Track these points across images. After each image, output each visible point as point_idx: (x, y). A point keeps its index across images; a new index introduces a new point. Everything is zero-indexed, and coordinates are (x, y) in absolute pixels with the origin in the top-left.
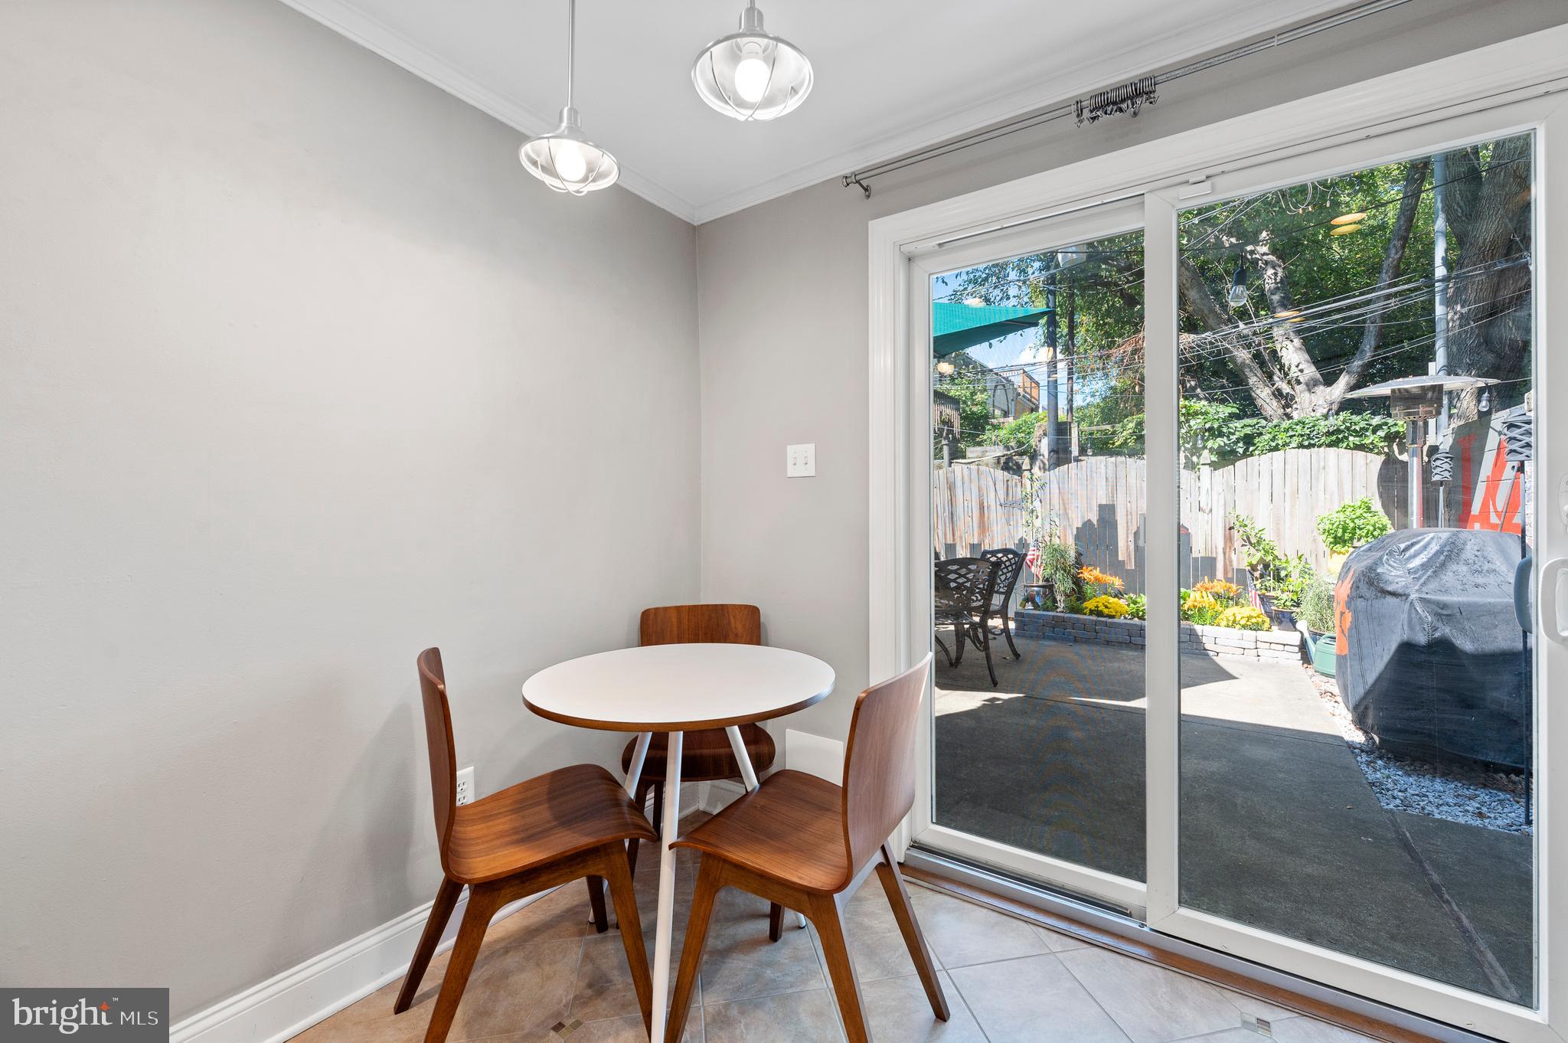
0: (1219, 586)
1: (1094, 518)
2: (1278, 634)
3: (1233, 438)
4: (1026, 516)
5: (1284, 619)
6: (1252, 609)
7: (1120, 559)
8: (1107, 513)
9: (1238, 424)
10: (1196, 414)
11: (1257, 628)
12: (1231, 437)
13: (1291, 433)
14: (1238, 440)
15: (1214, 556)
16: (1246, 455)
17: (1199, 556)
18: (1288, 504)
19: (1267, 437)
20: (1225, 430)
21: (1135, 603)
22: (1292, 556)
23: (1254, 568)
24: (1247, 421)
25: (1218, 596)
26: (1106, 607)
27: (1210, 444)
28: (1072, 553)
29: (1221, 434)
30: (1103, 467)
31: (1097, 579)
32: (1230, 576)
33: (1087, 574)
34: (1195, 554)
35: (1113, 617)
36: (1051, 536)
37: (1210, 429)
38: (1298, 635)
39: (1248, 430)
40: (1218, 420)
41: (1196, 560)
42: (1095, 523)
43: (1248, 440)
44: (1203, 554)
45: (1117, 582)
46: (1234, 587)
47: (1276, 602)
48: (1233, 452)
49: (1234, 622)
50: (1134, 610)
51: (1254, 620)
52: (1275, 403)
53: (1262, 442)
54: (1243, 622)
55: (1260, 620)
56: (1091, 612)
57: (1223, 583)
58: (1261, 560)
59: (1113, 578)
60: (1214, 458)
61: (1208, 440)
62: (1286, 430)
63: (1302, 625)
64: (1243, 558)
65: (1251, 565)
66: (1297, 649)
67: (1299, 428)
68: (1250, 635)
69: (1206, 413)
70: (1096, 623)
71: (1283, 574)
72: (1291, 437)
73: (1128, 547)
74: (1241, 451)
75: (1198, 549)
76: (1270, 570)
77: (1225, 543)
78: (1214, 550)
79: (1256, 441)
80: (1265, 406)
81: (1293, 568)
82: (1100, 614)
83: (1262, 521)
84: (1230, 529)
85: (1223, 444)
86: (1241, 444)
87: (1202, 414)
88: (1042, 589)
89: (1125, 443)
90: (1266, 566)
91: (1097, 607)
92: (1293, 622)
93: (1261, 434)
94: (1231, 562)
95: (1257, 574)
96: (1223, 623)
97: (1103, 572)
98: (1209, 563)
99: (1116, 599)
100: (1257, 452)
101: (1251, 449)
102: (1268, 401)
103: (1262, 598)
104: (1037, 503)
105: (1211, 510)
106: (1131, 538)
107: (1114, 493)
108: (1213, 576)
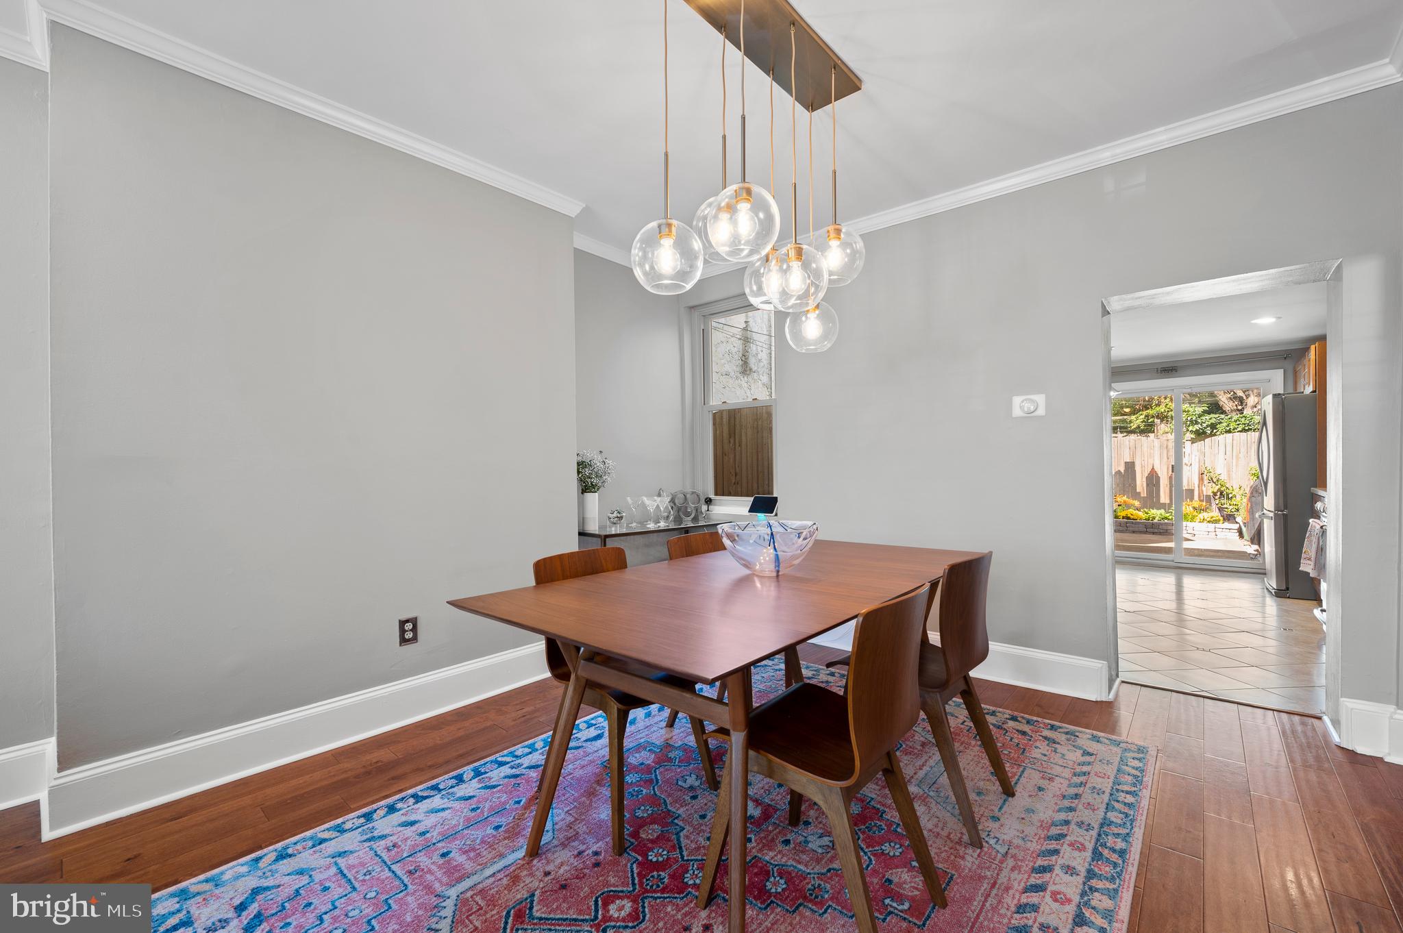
0: (1196, 503)
1: (1122, 469)
2: (1227, 525)
3: (1205, 425)
5: (1229, 518)
6: (1216, 514)
7: (1138, 491)
8: (1130, 466)
9: (1208, 417)
11: (1216, 522)
12: (1203, 425)
13: (1238, 422)
14: (1207, 426)
15: (1193, 488)
16: (1212, 435)
18: (1234, 461)
19: (1225, 424)
20: (1199, 421)
21: (1147, 513)
22: (1236, 487)
23: (1215, 494)
24: (1212, 416)
25: (1195, 509)
27: (1190, 428)
29: (1197, 423)
30: (1127, 443)
31: (1125, 502)
32: (1202, 498)
33: (1119, 499)
34: (1182, 488)
37: (1191, 420)
38: (1238, 525)
39: (1213, 421)
40: (1195, 415)
41: (1182, 490)
42: (1123, 472)
43: (1213, 426)
44: (1186, 487)
46: (1204, 504)
47: (1226, 510)
48: (1204, 433)
49: (1204, 520)
50: (1147, 517)
51: (1214, 519)
53: (1221, 427)
54: (1208, 520)
55: (1217, 519)
56: (1123, 518)
57: (1198, 502)
58: (1219, 490)
59: (1134, 501)
60: (1193, 436)
61: (1189, 426)
62: (1236, 421)
63: (1239, 519)
64: (1209, 489)
65: (1213, 492)
66: (1236, 531)
67: (1243, 419)
68: (1212, 526)
69: (1188, 411)
71: (1230, 496)
72: (1238, 425)
73: (1142, 485)
74: (1209, 432)
75: (1184, 485)
76: (1222, 494)
77: (1199, 482)
78: (1193, 485)
79: (1218, 426)
81: (1235, 493)
82: (1128, 518)
83: (1220, 470)
84: (1202, 474)
85: (1198, 429)
86: (1209, 428)
87: (1186, 411)
89: (1139, 427)
90: (1221, 494)
91: (1127, 515)
92: (1235, 518)
93: (1221, 423)
94: (1202, 491)
95: (1217, 497)
96: (1197, 521)
97: (1128, 497)
98: (1191, 492)
99: (1137, 511)
100: (1218, 433)
101: (1215, 431)
102: (1226, 402)
103: (1219, 508)
105: (1191, 465)
106: (1144, 480)
107: (1134, 455)
108: (1192, 499)
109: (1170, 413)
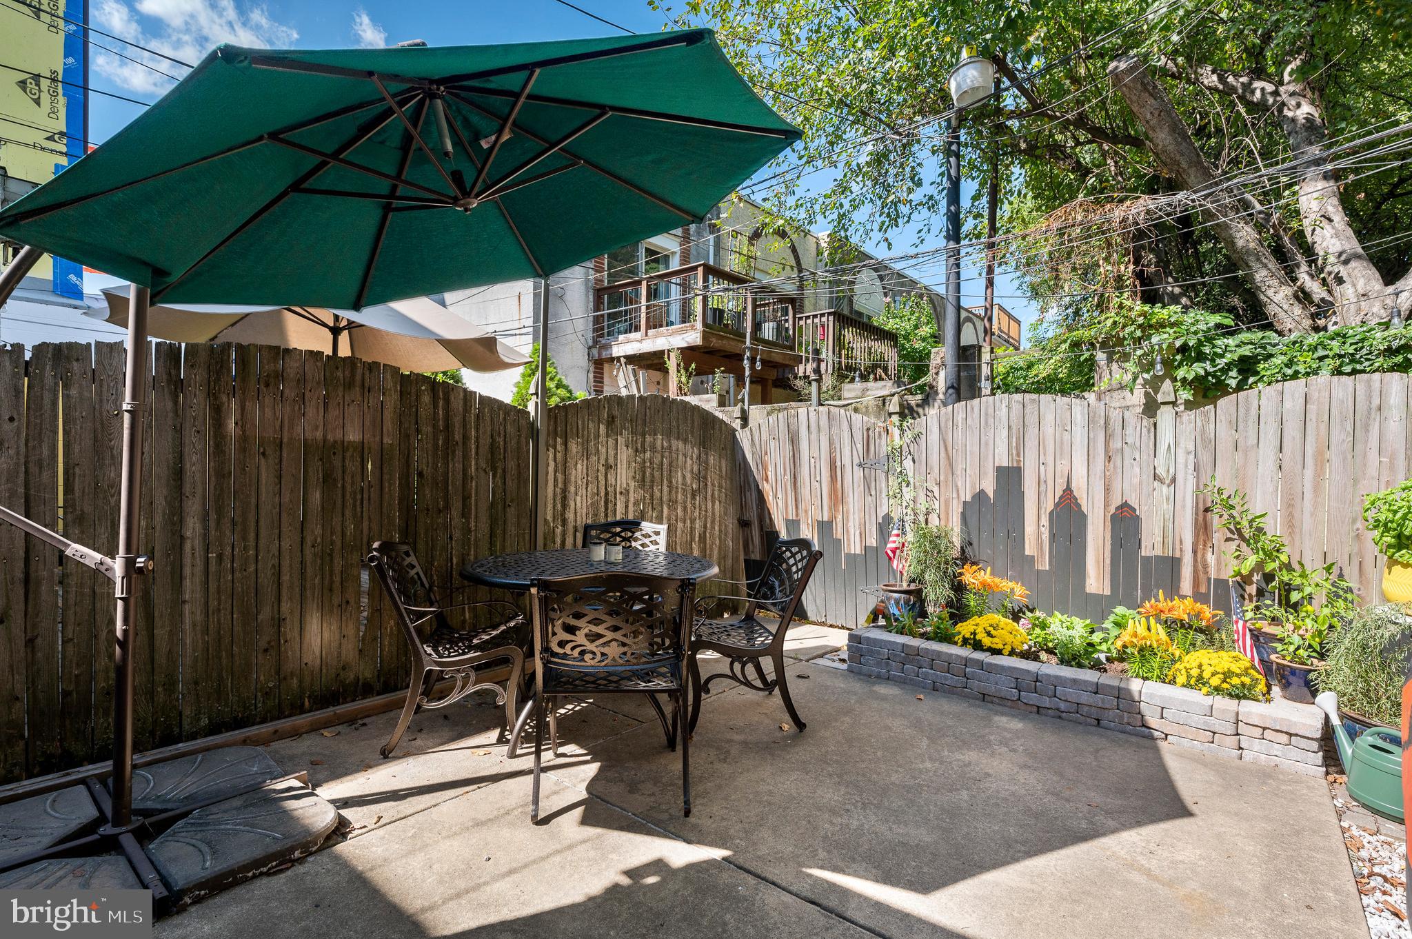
0: (1182, 609)
1: (989, 487)
2: (1280, 710)
3: (1221, 363)
4: (894, 483)
5: (1294, 679)
7: (1027, 553)
8: (1010, 478)
9: (1230, 341)
10: (1162, 325)
11: (1240, 694)
12: (1218, 361)
13: (1321, 353)
14: (1229, 366)
15: (1178, 555)
16: (1242, 389)
17: (1154, 553)
18: (1309, 472)
20: (1207, 350)
22: (1313, 564)
23: (1245, 580)
24: (1246, 336)
25: (1173, 626)
26: (989, 634)
28: (957, 542)
29: (1201, 357)
30: (1005, 410)
31: (985, 585)
32: (1203, 590)
33: (970, 577)
34: (1145, 551)
35: (998, 652)
36: (927, 514)
37: (1184, 349)
38: (1318, 717)
39: (1246, 351)
40: (1195, 333)
41: (1147, 559)
42: (991, 495)
43: (1247, 367)
44: (1158, 552)
45: (1019, 592)
46: (1208, 612)
47: (1279, 647)
48: (1221, 385)
49: (1200, 678)
50: (1040, 639)
51: (1235, 681)
52: (1297, 310)
53: (1269, 367)
54: (1215, 681)
55: (1247, 680)
56: (965, 642)
57: (1189, 602)
58: (1259, 566)
59: (1011, 584)
60: (1188, 395)
61: (1178, 366)
62: (1314, 349)
63: (1326, 697)
64: (1227, 562)
65: (1239, 574)
66: (1315, 745)
67: (1335, 345)
68: (1224, 704)
69: (1177, 324)
70: (967, 662)
71: (1295, 597)
72: (1321, 359)
73: (1039, 535)
74: (1233, 382)
75: (1152, 543)
77: (1197, 535)
78: (1178, 546)
79: (1260, 366)
80: (1282, 315)
81: (1315, 583)
82: (978, 646)
83: (1263, 501)
84: (1207, 510)
85: (1202, 372)
86: (1234, 373)
87: (1172, 325)
88: (903, 596)
89: (1056, 376)
90: (1267, 580)
91: (974, 634)
92: (1311, 690)
93: (1268, 356)
94: (1205, 566)
95: (1252, 589)
96: (1181, 679)
97: (997, 573)
98: (1169, 567)
99: (1011, 621)
100: (1260, 385)
101: (1251, 380)
102: (1285, 307)
103: (1258, 637)
104: (908, 463)
105: (1174, 480)
106: (1045, 521)
107: (1018, 447)
108: (1173, 590)
109: (1129, 329)
